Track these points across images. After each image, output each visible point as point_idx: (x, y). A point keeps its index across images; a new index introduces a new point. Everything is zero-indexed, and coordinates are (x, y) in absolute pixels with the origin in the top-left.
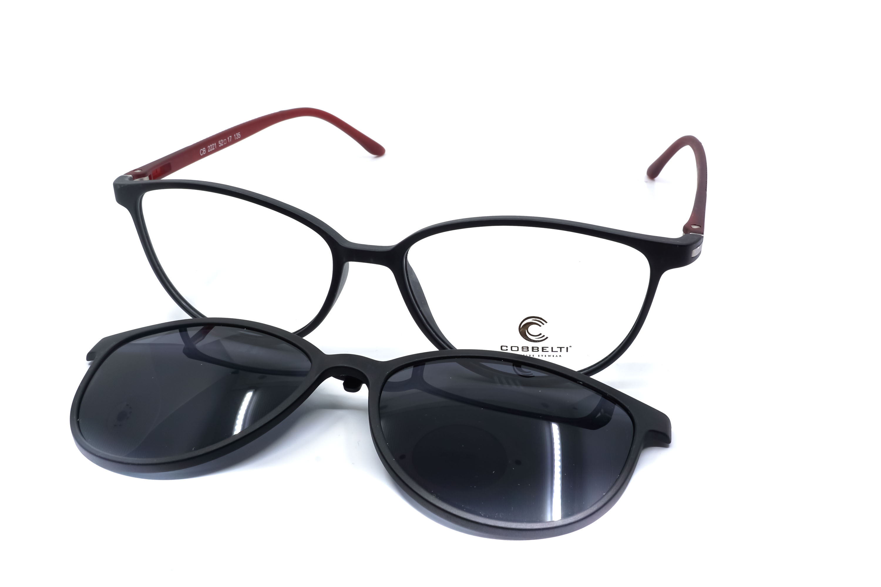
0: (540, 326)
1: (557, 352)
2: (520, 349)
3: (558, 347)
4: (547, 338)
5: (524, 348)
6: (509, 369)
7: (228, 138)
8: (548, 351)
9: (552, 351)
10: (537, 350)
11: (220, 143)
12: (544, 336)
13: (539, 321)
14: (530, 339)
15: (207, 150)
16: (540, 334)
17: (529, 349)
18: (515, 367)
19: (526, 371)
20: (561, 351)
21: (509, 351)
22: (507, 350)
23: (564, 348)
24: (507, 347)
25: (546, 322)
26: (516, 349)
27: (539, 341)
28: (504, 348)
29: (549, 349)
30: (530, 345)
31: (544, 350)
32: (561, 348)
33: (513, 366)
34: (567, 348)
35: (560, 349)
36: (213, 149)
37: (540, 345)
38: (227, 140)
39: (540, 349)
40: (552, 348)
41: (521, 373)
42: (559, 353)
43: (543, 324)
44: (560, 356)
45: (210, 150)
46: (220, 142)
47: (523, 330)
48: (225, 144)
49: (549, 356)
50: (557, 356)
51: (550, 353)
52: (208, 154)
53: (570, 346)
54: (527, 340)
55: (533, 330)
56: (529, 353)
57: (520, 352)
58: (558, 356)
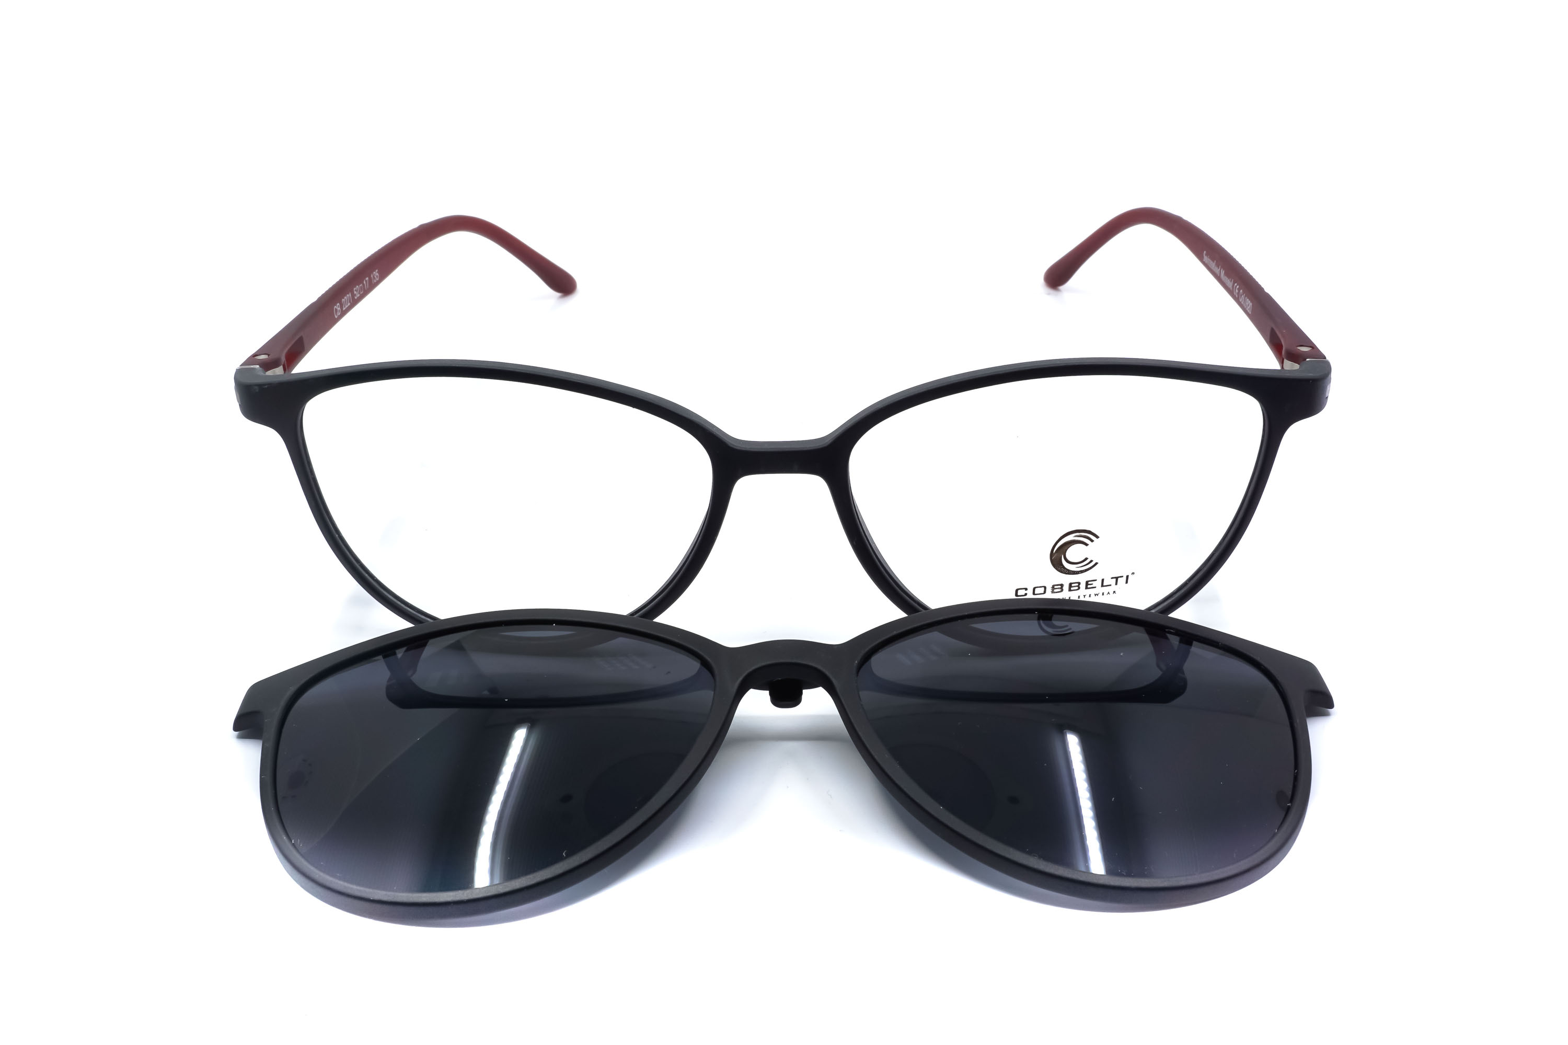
0: (1087, 545)
1: (1110, 585)
2: (1049, 590)
3: (1112, 578)
4: (1096, 564)
5: (1055, 587)
6: (1030, 628)
7: (365, 282)
8: (1095, 587)
9: (1102, 586)
10: (1077, 588)
11: (355, 292)
12: (1091, 561)
13: (1086, 536)
14: (1069, 570)
15: (341, 306)
16: (1086, 559)
17: (1063, 588)
18: (1041, 622)
19: (1061, 624)
20: (1116, 584)
21: (1030, 596)
22: (1026, 594)
23: (1122, 577)
24: (1026, 589)
25: (1097, 537)
26: (1042, 590)
27: (1082, 572)
28: (1021, 592)
29: (1098, 584)
30: (1066, 579)
31: (1089, 586)
32: (1117, 578)
33: (1039, 619)
34: (1127, 577)
35: (1115, 579)
36: (349, 304)
37: (1082, 578)
38: (363, 284)
39: (1083, 586)
40: (1103, 580)
41: (1050, 630)
42: (1114, 587)
43: (1092, 541)
44: (1114, 592)
45: (345, 306)
46: (356, 290)
47: (1057, 558)
48: (361, 293)
49: (1095, 595)
50: (1109, 593)
51: (1099, 589)
52: (344, 313)
53: (1133, 573)
54: (1062, 572)
55: (1073, 553)
56: (1065, 595)
57: (1049, 595)
58: (1111, 592)
